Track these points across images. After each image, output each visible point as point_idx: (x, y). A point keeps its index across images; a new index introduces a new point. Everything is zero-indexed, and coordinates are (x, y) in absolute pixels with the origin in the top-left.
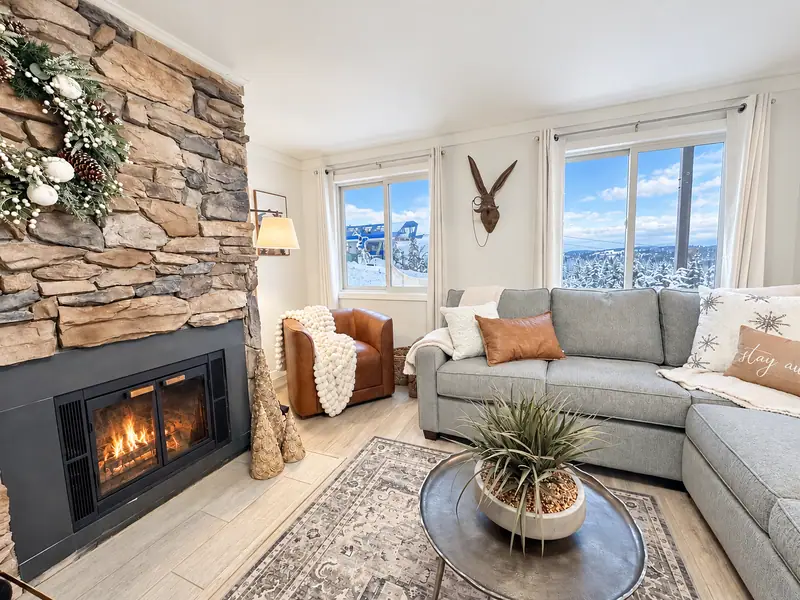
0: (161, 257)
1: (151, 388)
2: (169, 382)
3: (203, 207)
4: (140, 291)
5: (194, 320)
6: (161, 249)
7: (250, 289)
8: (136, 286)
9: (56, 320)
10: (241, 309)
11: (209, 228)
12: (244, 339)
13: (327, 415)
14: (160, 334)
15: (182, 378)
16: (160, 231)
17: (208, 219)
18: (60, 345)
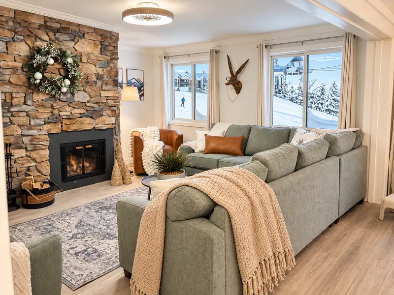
0: (88, 104)
1: (82, 147)
2: (87, 147)
3: (102, 86)
4: (82, 116)
5: (96, 126)
6: (88, 102)
7: (117, 116)
8: (80, 114)
9: (62, 123)
10: (113, 124)
11: (103, 94)
12: (113, 136)
13: (147, 175)
14: (85, 130)
15: (91, 146)
16: (88, 95)
17: (103, 90)
18: (62, 130)
